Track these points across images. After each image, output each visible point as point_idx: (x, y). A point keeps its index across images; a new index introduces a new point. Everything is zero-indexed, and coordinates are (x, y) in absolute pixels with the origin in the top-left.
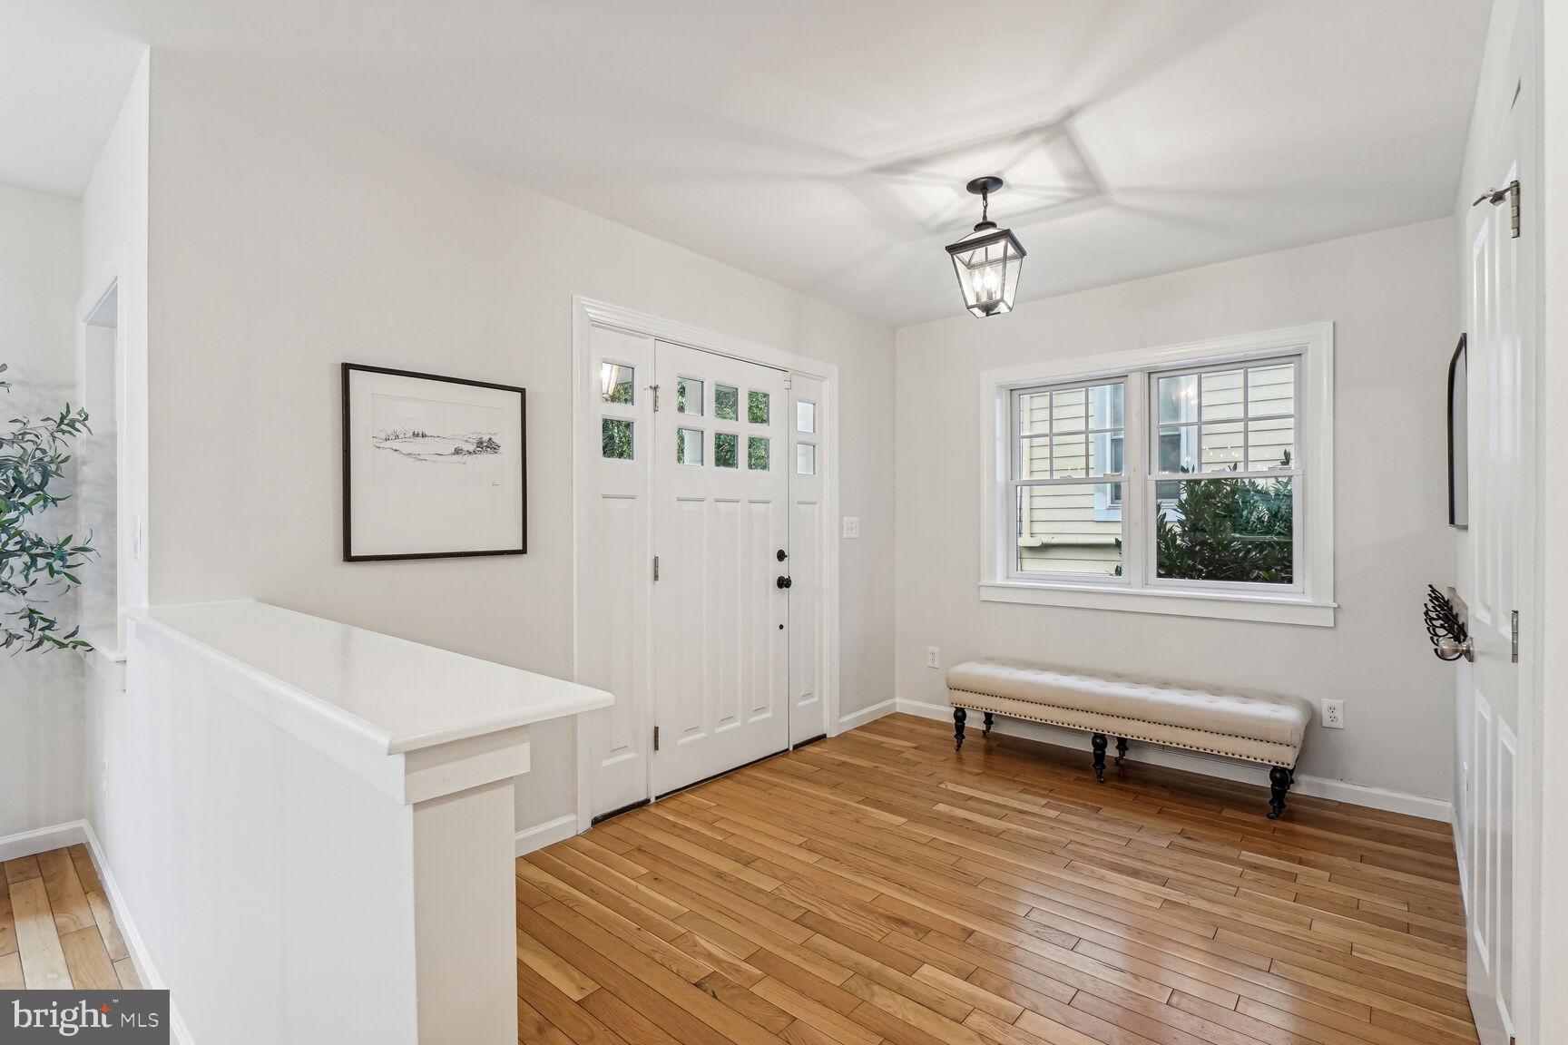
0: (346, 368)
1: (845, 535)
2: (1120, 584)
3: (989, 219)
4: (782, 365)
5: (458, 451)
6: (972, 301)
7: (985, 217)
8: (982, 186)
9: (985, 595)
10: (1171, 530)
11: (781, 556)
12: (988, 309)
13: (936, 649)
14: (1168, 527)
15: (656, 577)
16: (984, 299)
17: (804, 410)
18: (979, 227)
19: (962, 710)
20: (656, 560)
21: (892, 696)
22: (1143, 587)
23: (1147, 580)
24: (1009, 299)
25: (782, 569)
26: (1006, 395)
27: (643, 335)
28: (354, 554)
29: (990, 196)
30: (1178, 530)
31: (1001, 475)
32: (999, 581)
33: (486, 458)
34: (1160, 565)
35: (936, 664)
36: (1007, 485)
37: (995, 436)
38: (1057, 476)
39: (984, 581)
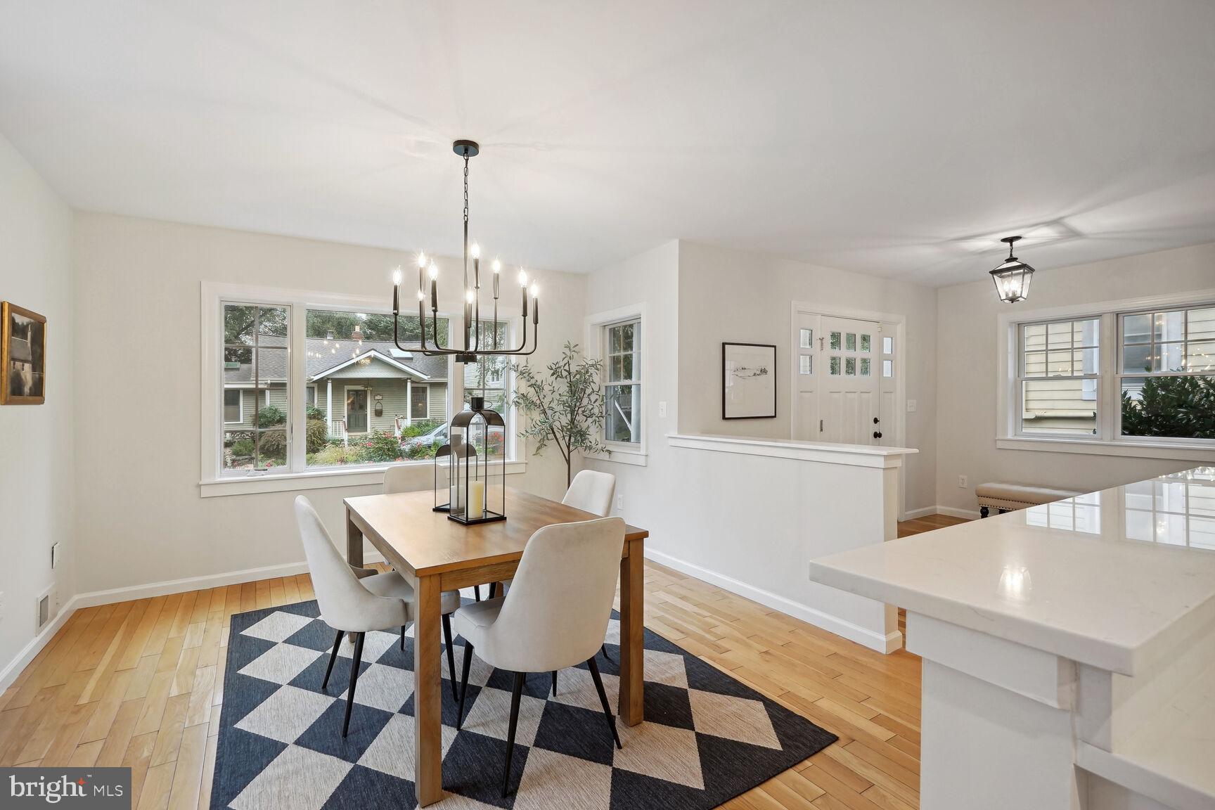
0: (724, 344)
1: (909, 410)
2: (1096, 439)
3: (1014, 256)
4: (875, 319)
5: (755, 375)
6: (1003, 297)
7: (1011, 255)
8: (1010, 240)
9: (1000, 445)
10: (1135, 407)
11: (876, 421)
12: (1013, 300)
13: (965, 477)
14: (1133, 405)
15: (822, 430)
16: (1010, 295)
17: (887, 341)
18: (1008, 261)
19: (986, 508)
20: (822, 421)
21: (935, 505)
22: (1111, 441)
23: (1114, 436)
24: (1024, 295)
25: (876, 428)
26: (1015, 328)
27: (817, 314)
28: (726, 417)
29: (1014, 243)
30: (1139, 407)
31: (1011, 374)
32: (1010, 437)
33: (763, 376)
34: (1124, 428)
35: (965, 486)
36: (1016, 379)
37: (1007, 350)
38: (1050, 375)
39: (1000, 437)
